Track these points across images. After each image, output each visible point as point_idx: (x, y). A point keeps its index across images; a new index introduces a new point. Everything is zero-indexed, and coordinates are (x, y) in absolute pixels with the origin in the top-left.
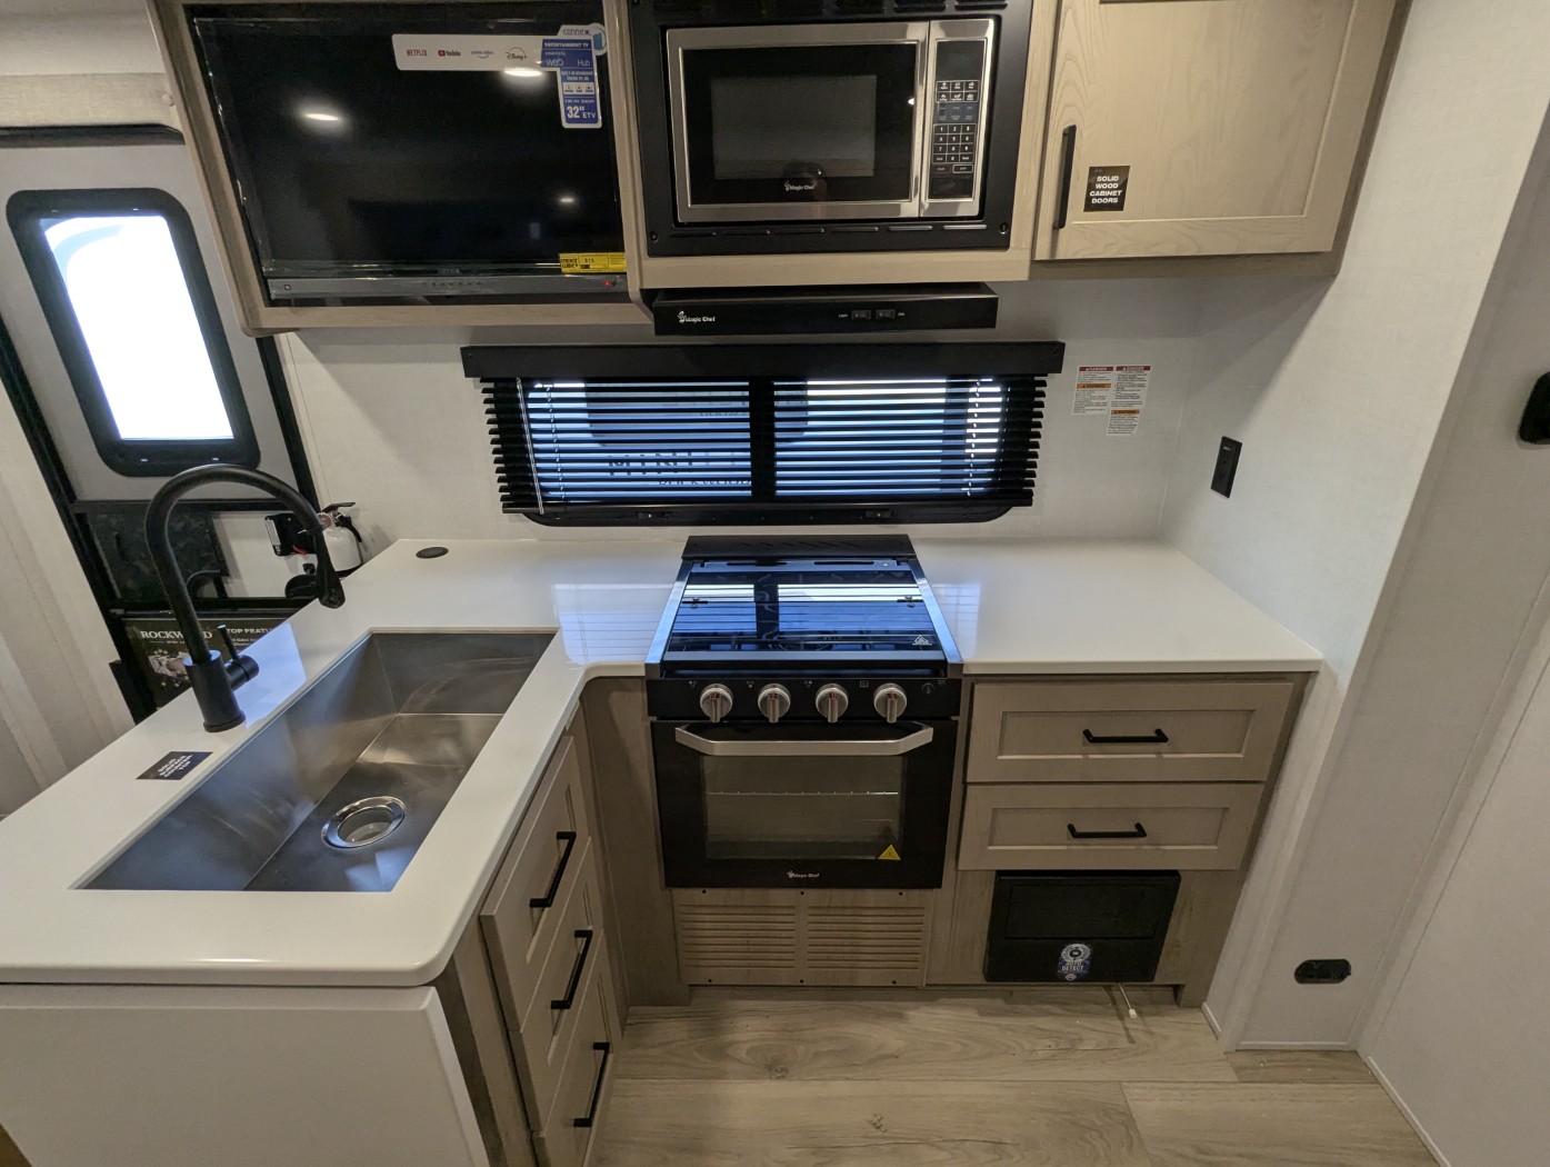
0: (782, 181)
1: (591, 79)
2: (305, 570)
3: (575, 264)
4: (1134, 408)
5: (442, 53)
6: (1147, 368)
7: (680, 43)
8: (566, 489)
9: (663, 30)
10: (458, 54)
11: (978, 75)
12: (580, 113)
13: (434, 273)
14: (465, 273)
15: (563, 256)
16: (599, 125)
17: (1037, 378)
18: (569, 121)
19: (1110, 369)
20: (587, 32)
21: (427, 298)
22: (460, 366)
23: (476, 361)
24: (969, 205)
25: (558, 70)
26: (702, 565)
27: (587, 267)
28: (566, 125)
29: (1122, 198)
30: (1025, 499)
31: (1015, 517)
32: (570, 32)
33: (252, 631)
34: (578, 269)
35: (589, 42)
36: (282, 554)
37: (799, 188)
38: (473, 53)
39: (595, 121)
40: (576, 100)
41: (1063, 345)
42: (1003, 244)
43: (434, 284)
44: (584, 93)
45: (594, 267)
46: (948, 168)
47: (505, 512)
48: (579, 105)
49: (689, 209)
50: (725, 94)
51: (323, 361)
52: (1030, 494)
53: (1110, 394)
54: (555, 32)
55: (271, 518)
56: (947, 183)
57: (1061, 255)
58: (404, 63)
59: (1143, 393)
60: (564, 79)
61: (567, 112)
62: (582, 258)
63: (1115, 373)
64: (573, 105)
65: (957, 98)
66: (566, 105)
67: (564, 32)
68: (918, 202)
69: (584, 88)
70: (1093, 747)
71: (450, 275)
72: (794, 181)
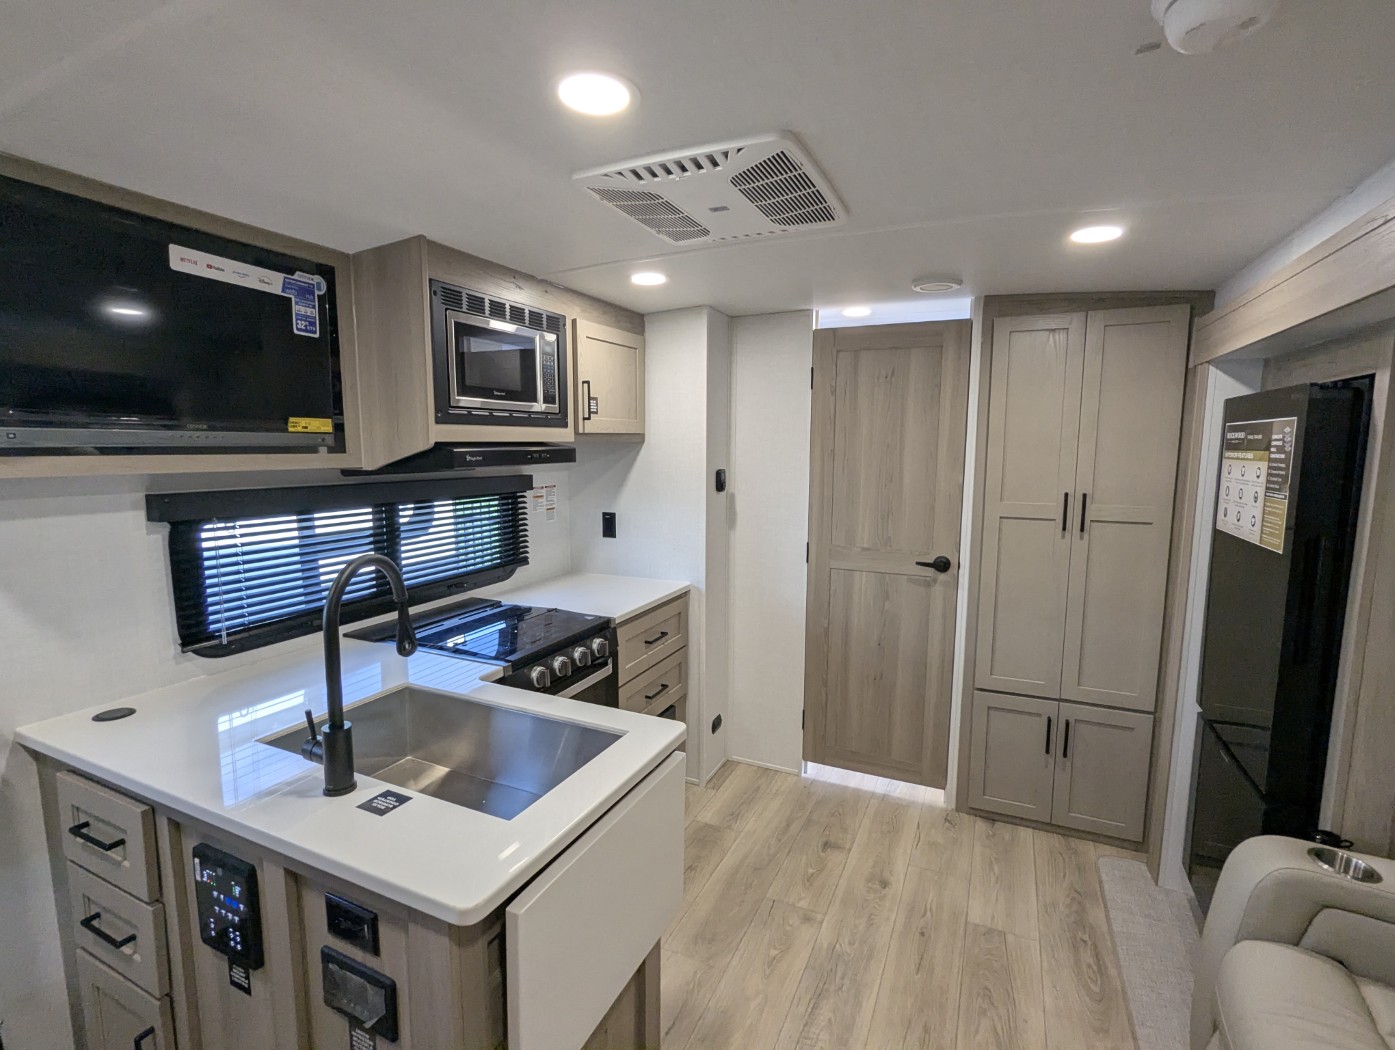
0: (493, 389)
1: (314, 307)
3: (297, 425)
4: (552, 507)
5: (209, 266)
6: (556, 486)
9: (446, 310)
10: (223, 270)
12: (306, 326)
14: (212, 429)
15: (291, 419)
16: (317, 336)
17: (519, 494)
18: (297, 329)
19: (542, 488)
20: (313, 279)
24: (555, 407)
25: (293, 297)
27: (306, 428)
28: (296, 332)
29: (597, 410)
30: (525, 561)
32: (301, 276)
34: (300, 429)
35: (313, 285)
37: (499, 393)
38: (234, 272)
39: (315, 332)
40: (305, 317)
41: (531, 476)
42: (565, 425)
43: (190, 437)
44: (309, 314)
45: (309, 429)
46: (548, 391)
47: (183, 652)
48: (305, 321)
49: (455, 399)
52: (527, 558)
53: (544, 500)
54: (293, 275)
56: (547, 398)
57: (586, 431)
58: (175, 264)
59: (554, 500)
60: (297, 303)
61: (297, 324)
62: (302, 422)
63: (546, 489)
64: (301, 320)
65: (548, 363)
66: (297, 319)
67: (298, 275)
68: (540, 406)
69: (309, 311)
70: (653, 646)
71: (198, 430)
72: (498, 390)
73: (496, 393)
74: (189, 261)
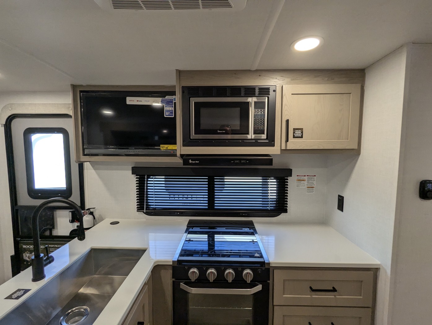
0: (217, 130)
1: (172, 107)
2: (77, 227)
3: (164, 147)
4: (313, 186)
5: (138, 101)
6: (315, 176)
7: (193, 101)
8: (155, 205)
9: (190, 98)
10: (141, 101)
11: (264, 108)
12: (169, 114)
13: (128, 149)
14: (135, 149)
15: (161, 145)
16: (173, 116)
17: (285, 178)
18: (166, 115)
19: (305, 176)
20: (172, 97)
21: (125, 154)
22: (131, 172)
23: (135, 170)
24: (264, 136)
25: (165, 105)
26: (192, 229)
27: (167, 148)
28: (165, 116)
29: (302, 135)
30: (286, 211)
31: (283, 216)
33: (57, 246)
34: (164, 148)
35: (173, 99)
36: (71, 222)
37: (221, 132)
38: (145, 101)
39: (173, 115)
41: (292, 169)
42: (273, 145)
43: (127, 151)
44: (170, 110)
45: (169, 148)
46: (258, 128)
47: (137, 211)
48: (169, 112)
49: (193, 136)
50: (203, 111)
51: (95, 169)
52: (287, 210)
53: (306, 183)
54: (165, 97)
55: (71, 212)
56: (257, 131)
57: (288, 148)
58: (128, 103)
59: (315, 182)
60: (166, 107)
61: (166, 113)
62: (166, 146)
63: (306, 177)
64: (167, 112)
65: (259, 113)
66: (166, 112)
67: (167, 97)
68: (251, 135)
69: (170, 109)
70: (313, 293)
71: (132, 149)
72: (220, 130)
73: (218, 131)
74: (132, 101)
